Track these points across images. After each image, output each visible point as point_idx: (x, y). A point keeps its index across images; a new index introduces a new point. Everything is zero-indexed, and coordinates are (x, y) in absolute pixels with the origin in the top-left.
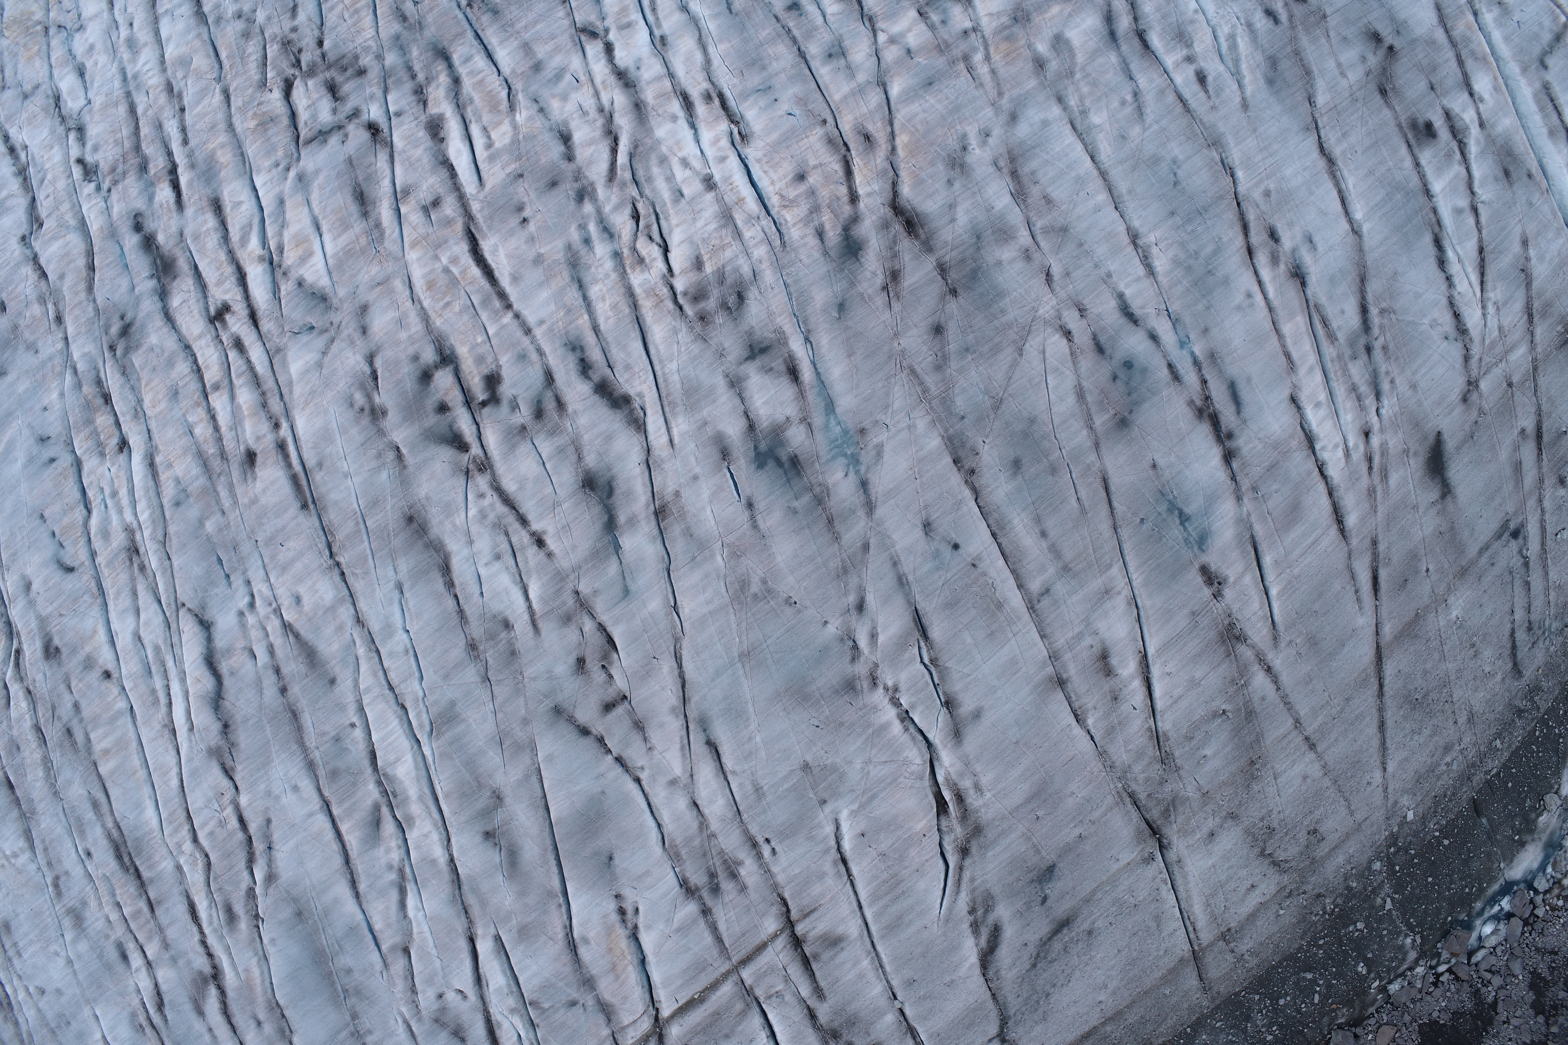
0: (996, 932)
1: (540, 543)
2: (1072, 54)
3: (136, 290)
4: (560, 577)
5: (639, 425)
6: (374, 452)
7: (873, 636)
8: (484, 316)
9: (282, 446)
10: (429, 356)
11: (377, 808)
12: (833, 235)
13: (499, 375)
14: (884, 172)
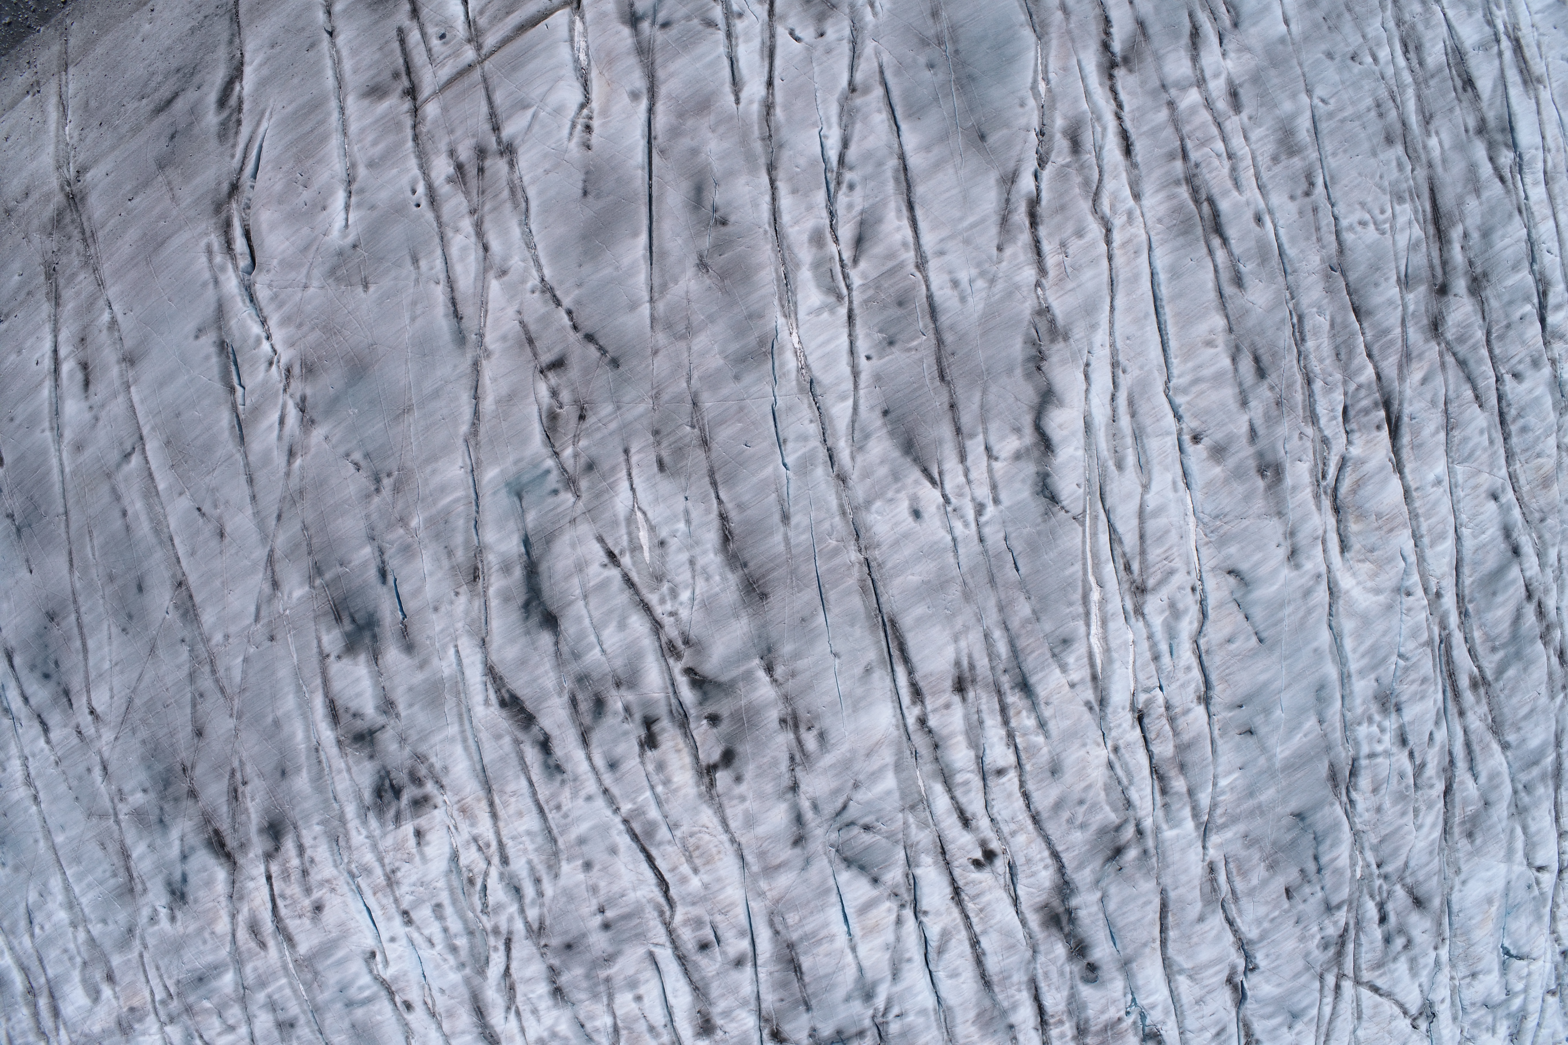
0: (222, 102)
1: (611, 555)
2: (84, 981)
3: (1099, 895)
4: (592, 513)
5: (491, 671)
6: (798, 677)
7: (282, 421)
8: (653, 813)
9: (917, 694)
10: (722, 777)
11: (855, 261)
12: (289, 845)
13: (642, 745)
14: (241, 898)
